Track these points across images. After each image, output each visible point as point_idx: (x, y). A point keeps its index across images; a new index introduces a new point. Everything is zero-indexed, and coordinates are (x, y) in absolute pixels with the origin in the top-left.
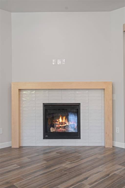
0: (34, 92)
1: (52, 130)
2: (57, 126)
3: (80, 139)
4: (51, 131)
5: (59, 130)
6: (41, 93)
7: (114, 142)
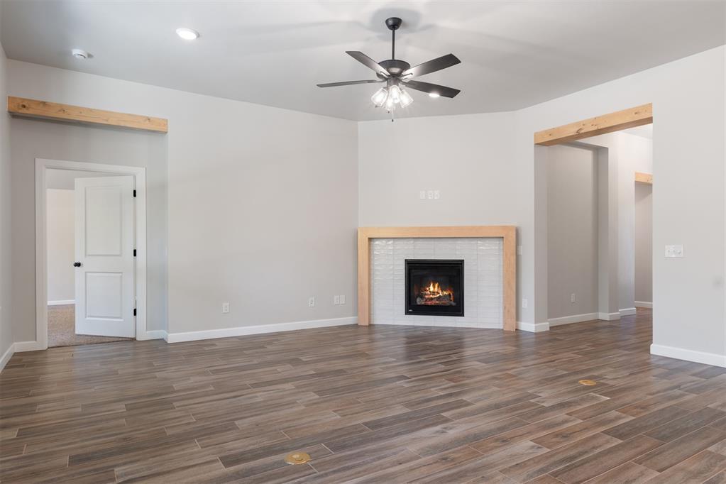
0: (391, 242)
1: (419, 301)
2: (427, 297)
3: (463, 316)
4: (419, 303)
5: (429, 303)
6: (400, 244)
7: (519, 323)
